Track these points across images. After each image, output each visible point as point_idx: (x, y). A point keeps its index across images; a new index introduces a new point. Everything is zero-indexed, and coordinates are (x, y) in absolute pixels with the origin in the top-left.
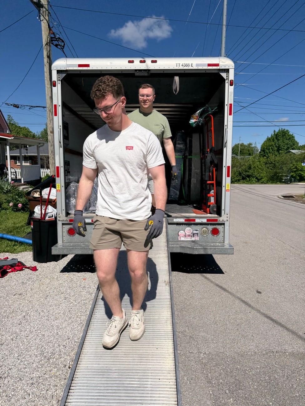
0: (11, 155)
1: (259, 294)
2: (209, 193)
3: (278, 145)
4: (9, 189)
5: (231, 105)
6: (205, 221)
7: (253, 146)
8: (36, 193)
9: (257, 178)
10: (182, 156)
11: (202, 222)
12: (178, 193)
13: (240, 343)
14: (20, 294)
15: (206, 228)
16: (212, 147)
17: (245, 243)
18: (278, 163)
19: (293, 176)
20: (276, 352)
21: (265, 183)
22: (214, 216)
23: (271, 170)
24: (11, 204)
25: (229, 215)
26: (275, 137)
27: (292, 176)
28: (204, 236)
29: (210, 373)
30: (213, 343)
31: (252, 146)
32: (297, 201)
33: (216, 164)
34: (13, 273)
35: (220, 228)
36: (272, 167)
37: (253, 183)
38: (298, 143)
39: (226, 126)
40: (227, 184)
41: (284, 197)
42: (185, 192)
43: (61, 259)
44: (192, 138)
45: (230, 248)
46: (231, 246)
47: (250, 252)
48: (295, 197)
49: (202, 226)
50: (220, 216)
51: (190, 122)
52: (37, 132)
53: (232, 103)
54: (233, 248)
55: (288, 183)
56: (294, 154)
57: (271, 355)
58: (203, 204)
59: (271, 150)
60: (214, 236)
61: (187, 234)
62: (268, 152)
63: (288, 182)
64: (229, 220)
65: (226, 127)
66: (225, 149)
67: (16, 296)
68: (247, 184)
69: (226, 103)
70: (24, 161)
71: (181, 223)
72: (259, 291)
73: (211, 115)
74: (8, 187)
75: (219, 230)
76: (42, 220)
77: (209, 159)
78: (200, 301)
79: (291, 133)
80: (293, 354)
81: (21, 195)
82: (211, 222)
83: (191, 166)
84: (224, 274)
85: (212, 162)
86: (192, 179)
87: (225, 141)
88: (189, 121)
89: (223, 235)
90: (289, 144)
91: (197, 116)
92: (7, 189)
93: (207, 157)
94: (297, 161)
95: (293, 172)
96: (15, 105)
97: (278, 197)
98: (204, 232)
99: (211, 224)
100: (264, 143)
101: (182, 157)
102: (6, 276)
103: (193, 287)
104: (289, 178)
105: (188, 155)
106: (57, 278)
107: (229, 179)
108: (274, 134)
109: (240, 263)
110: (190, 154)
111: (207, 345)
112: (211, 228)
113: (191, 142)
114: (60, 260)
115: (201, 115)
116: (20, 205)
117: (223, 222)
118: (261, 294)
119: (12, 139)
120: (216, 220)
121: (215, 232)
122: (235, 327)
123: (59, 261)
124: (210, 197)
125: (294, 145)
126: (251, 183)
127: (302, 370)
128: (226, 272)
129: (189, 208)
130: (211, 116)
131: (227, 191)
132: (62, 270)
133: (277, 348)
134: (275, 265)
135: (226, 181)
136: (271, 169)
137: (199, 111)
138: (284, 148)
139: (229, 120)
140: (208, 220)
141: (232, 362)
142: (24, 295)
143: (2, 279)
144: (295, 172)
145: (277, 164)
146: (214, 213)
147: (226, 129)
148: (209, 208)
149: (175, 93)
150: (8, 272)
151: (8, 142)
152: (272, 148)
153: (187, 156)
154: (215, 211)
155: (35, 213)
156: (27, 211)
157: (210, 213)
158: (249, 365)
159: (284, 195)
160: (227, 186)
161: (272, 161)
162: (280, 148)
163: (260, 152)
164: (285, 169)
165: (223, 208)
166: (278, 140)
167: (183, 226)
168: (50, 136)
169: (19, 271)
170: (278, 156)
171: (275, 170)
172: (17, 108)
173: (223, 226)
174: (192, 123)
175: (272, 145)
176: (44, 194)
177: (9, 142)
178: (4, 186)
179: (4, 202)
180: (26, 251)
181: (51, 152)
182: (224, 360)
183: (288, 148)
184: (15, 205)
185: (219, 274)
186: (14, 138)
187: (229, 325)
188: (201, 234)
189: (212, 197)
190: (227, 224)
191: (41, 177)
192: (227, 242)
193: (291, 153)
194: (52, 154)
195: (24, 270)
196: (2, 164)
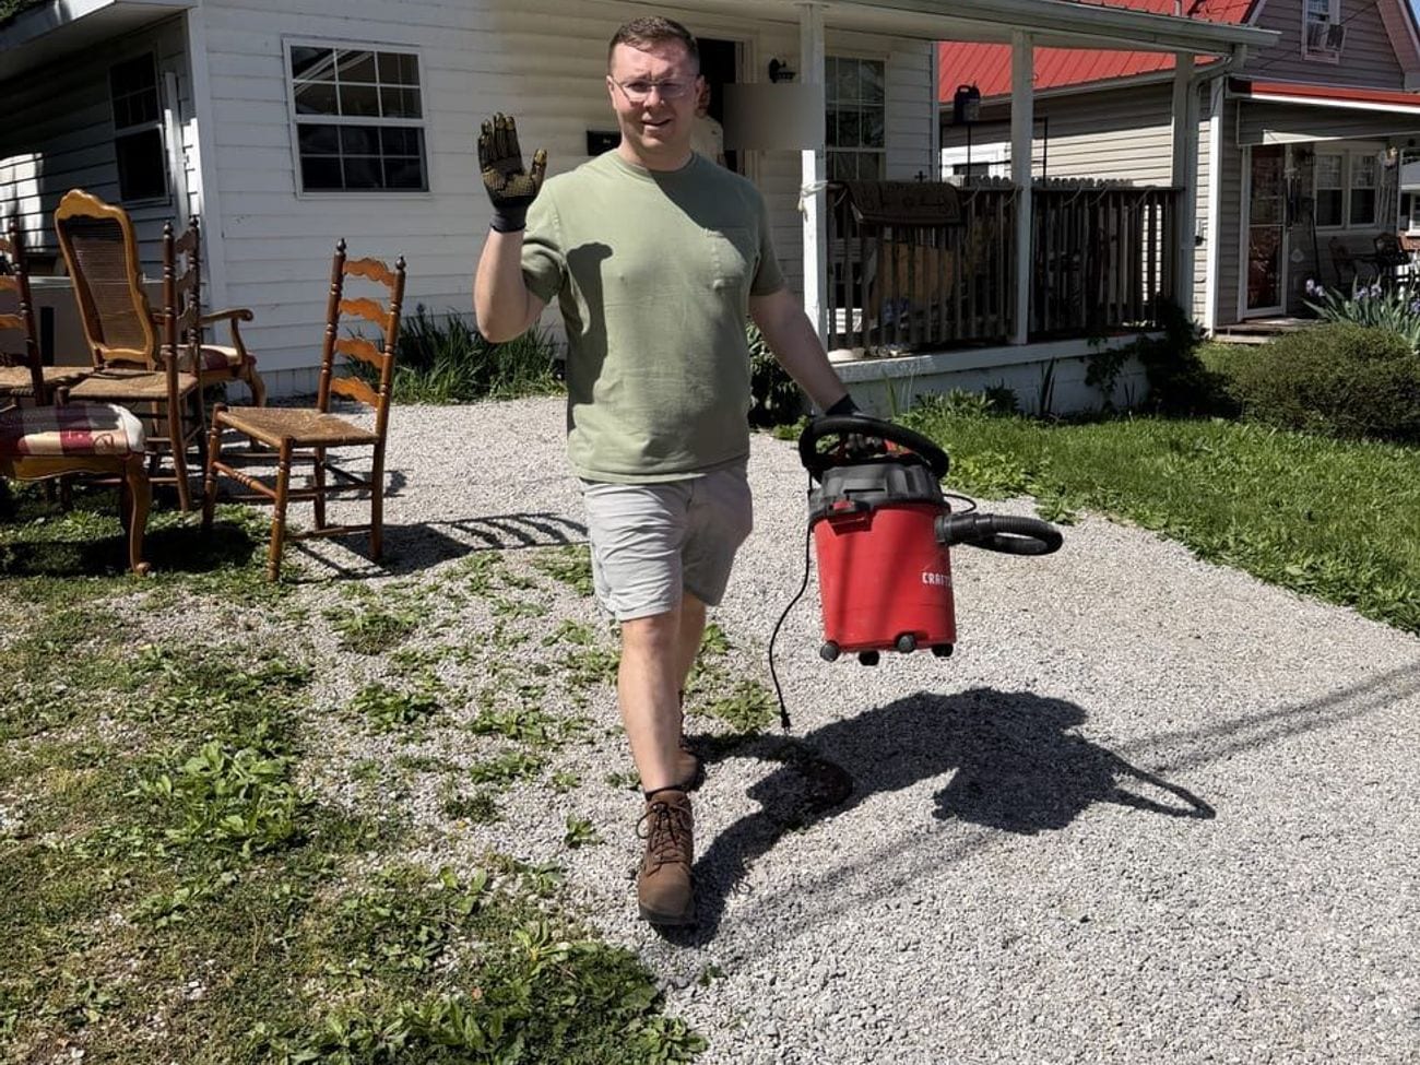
196: (1385, 234)
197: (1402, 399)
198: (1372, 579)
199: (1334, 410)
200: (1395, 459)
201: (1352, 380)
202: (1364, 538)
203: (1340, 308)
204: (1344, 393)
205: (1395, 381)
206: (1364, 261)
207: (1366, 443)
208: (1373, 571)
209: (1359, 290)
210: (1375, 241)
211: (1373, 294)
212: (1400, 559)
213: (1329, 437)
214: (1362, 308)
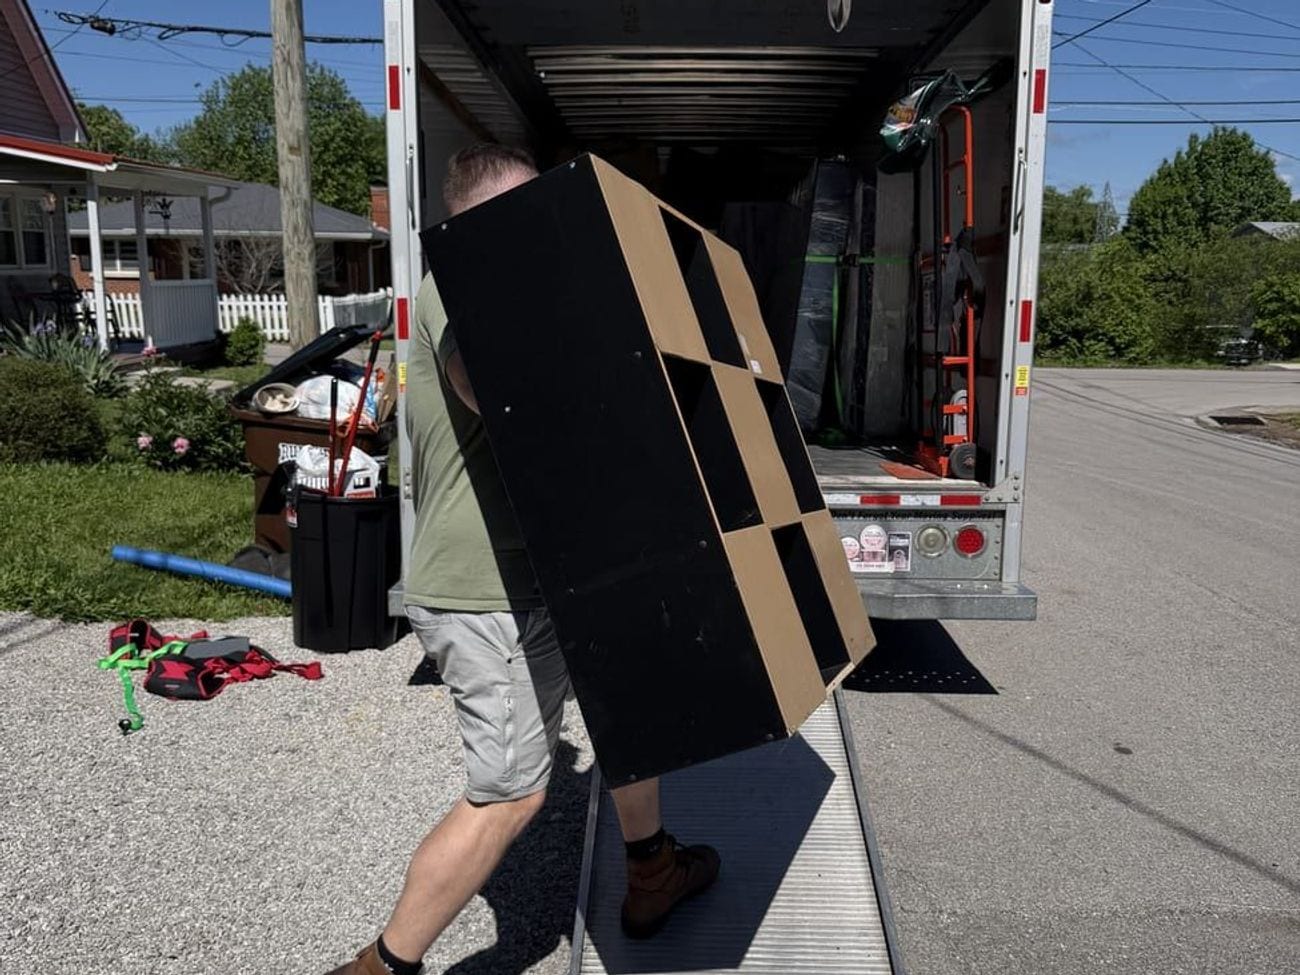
0: (104, 232)
1: (1125, 756)
2: (948, 401)
3: (1203, 200)
4: (104, 382)
5: (1041, 74)
6: (933, 501)
7: (1096, 198)
8: (274, 398)
9: (1111, 341)
10: (837, 257)
11: (924, 508)
12: (817, 400)
13: (1063, 888)
14: (293, 751)
15: (937, 528)
16: (965, 230)
17: (1069, 592)
18: (1200, 277)
19: (1264, 332)
20: (1182, 912)
21: (1144, 364)
22: (968, 484)
23: (1168, 308)
24: (144, 440)
25: (1020, 482)
26: (1192, 163)
27: (1259, 335)
28: (929, 558)
29: (975, 961)
30: (977, 886)
31: (1091, 200)
32: (1271, 437)
33: (977, 292)
34: (240, 684)
35: (989, 528)
36: (1177, 295)
37: (1096, 361)
38: (1288, 189)
39: (1021, 152)
40: (1018, 368)
41: (1219, 420)
42: (844, 399)
43: (397, 641)
44: (874, 184)
45: (1025, 599)
46: (1027, 590)
47: (1087, 622)
48: (1264, 421)
49: (921, 522)
50: (988, 486)
51: (885, 132)
52: (158, 132)
53: (1046, 67)
54: (1036, 599)
55: (1238, 365)
56: (1271, 238)
57: (1164, 920)
58: (921, 443)
59: (1172, 222)
60: (965, 556)
61: (868, 548)
62: (1160, 229)
63: (1239, 359)
64: (1021, 501)
65: (1022, 155)
66: (1014, 239)
67: (279, 756)
68: (1069, 365)
69: (1023, 66)
70: (121, 259)
71: (846, 510)
72: (1121, 746)
73: (964, 108)
74: (101, 373)
75: (985, 534)
76: (333, 495)
77: (951, 272)
78: (920, 774)
79: (1259, 149)
80: (1234, 918)
81: (179, 406)
82: (953, 508)
83: (869, 295)
84: (996, 693)
85: (963, 285)
86: (872, 349)
87: (1015, 209)
88: (882, 127)
89: (998, 555)
90: (1253, 195)
91: (909, 111)
92: (95, 381)
93: (944, 263)
94: (1282, 270)
95: (1261, 315)
96: (98, 20)
97: (1198, 421)
98: (930, 544)
99: (956, 514)
100: (1142, 190)
101: (833, 260)
102: (219, 693)
103: (890, 733)
104: (1244, 341)
105: (858, 252)
106: (402, 701)
107: (1026, 349)
108: (1192, 149)
109: (1052, 660)
110: (868, 248)
111: (959, 892)
112: (953, 527)
113: (870, 199)
114: (395, 646)
115: (925, 107)
116: (181, 445)
117: (1001, 507)
118: (1131, 756)
119: (108, 171)
120: (976, 500)
121: (970, 542)
122: (1047, 848)
123: (389, 649)
124: (952, 415)
125: (1272, 200)
126: (1085, 362)
127: (1261, 957)
128: (1001, 688)
129: (868, 457)
130: (964, 112)
131: (1017, 392)
132: (412, 678)
133: (1183, 901)
134: (1181, 666)
135: (1017, 357)
136: (1170, 303)
137: (920, 91)
138: (1228, 214)
139: (1031, 130)
140: (944, 500)
141: (1042, 935)
142: (306, 754)
143: (209, 702)
144: (1273, 314)
145: (1196, 282)
146: (964, 476)
147: (1020, 163)
148: (947, 455)
149: (833, 25)
150: (221, 683)
151: (92, 184)
152: (1175, 213)
153: (853, 256)
154: (969, 467)
155: (299, 470)
156: (206, 469)
157: (952, 476)
158: (1095, 942)
159: (1224, 414)
160: (1018, 375)
161: (1174, 268)
162: (1210, 214)
163: (1126, 229)
164: (1230, 302)
165: (1001, 455)
166: (1205, 178)
167: (855, 522)
168: (287, 163)
169: (259, 678)
170: (1202, 246)
171: (1187, 306)
172: (106, 34)
173: (998, 521)
174: (893, 136)
175: (1177, 200)
176: (304, 399)
177: (99, 182)
178: (85, 366)
179: (116, 433)
180: (250, 614)
181: (290, 232)
182: (1014, 929)
183: (1246, 212)
184: (162, 445)
185: (976, 696)
186: (119, 166)
187: (1024, 841)
188: (918, 551)
189: (960, 414)
190: (1013, 512)
191: (219, 333)
192: (1010, 577)
193: (1256, 235)
194: (296, 239)
195: (275, 675)
196: (58, 275)
197: (71, 423)
198: (46, 584)
199: (11, 437)
200: (70, 477)
201: (25, 408)
202: (38, 548)
203: (20, 343)
204: (18, 422)
205: (64, 407)
206: (41, 298)
207: (44, 464)
208: (45, 576)
209: (35, 324)
210: (50, 280)
211: (50, 328)
212: (70, 563)
213: (9, 462)
214: (40, 341)
